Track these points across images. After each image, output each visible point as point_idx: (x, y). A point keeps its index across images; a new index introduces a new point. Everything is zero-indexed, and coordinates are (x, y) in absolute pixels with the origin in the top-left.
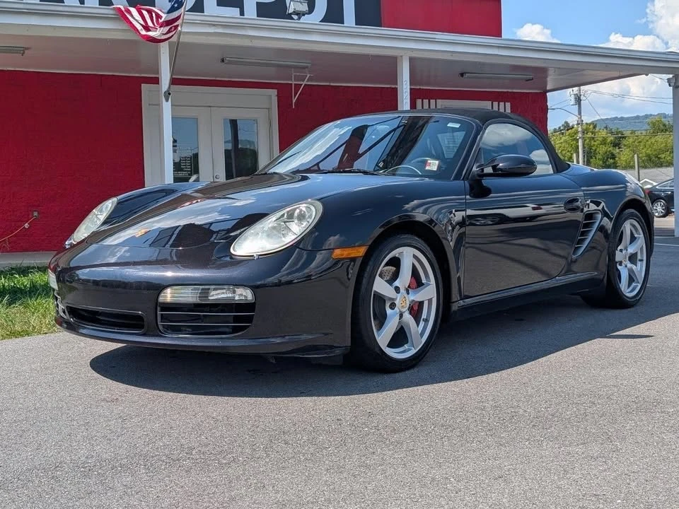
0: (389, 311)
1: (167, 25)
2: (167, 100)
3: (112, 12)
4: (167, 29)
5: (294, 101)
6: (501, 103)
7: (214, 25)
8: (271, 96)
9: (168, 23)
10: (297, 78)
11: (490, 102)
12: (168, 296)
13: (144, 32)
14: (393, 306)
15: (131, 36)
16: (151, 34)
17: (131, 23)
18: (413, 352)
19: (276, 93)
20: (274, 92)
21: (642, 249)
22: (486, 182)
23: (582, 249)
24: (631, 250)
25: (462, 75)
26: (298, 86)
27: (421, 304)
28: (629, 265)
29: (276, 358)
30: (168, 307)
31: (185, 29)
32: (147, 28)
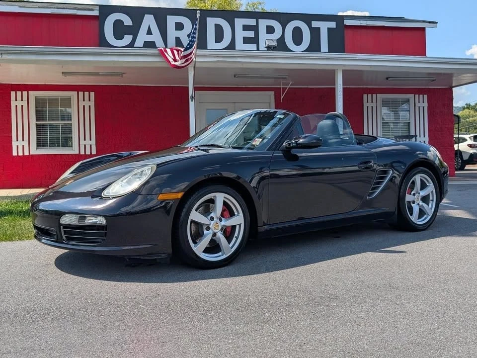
0: (205, 232)
1: (184, 58)
2: (192, 101)
3: (157, 52)
4: (184, 60)
5: (282, 98)
6: (416, 95)
7: (218, 56)
8: (270, 95)
9: (185, 57)
10: (283, 84)
11: (413, 95)
12: (66, 220)
13: (173, 63)
14: (208, 229)
15: (166, 65)
16: (176, 63)
17: (167, 58)
18: (224, 257)
19: (274, 94)
20: (273, 93)
21: (432, 192)
22: (293, 151)
23: (376, 193)
24: (423, 193)
25: (387, 79)
26: (284, 89)
27: (234, 227)
28: (421, 203)
29: (129, 259)
30: (66, 226)
31: (198, 59)
32: (175, 60)
